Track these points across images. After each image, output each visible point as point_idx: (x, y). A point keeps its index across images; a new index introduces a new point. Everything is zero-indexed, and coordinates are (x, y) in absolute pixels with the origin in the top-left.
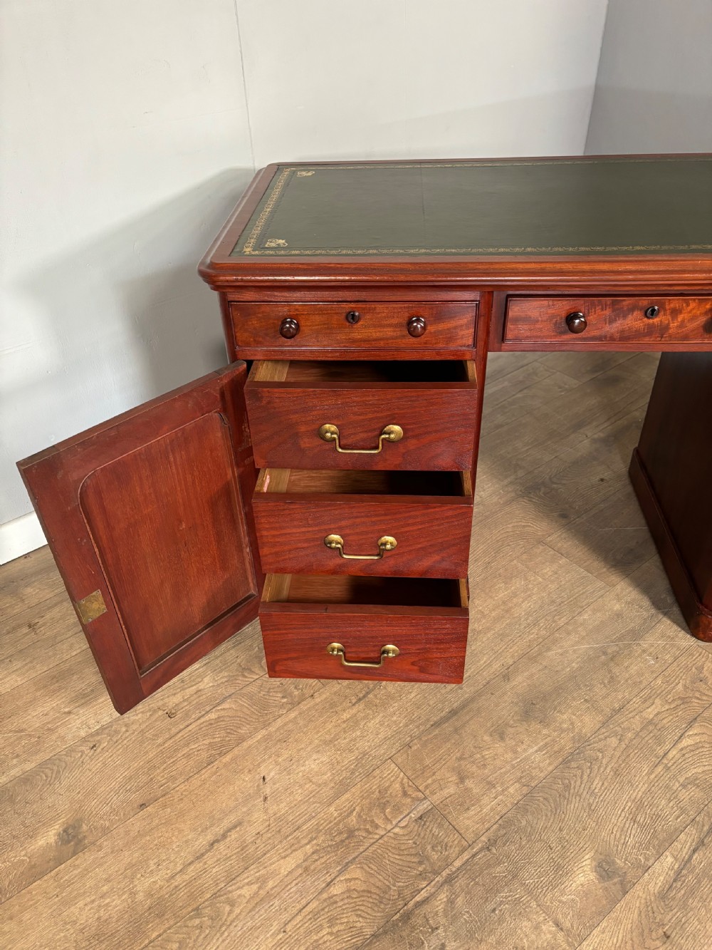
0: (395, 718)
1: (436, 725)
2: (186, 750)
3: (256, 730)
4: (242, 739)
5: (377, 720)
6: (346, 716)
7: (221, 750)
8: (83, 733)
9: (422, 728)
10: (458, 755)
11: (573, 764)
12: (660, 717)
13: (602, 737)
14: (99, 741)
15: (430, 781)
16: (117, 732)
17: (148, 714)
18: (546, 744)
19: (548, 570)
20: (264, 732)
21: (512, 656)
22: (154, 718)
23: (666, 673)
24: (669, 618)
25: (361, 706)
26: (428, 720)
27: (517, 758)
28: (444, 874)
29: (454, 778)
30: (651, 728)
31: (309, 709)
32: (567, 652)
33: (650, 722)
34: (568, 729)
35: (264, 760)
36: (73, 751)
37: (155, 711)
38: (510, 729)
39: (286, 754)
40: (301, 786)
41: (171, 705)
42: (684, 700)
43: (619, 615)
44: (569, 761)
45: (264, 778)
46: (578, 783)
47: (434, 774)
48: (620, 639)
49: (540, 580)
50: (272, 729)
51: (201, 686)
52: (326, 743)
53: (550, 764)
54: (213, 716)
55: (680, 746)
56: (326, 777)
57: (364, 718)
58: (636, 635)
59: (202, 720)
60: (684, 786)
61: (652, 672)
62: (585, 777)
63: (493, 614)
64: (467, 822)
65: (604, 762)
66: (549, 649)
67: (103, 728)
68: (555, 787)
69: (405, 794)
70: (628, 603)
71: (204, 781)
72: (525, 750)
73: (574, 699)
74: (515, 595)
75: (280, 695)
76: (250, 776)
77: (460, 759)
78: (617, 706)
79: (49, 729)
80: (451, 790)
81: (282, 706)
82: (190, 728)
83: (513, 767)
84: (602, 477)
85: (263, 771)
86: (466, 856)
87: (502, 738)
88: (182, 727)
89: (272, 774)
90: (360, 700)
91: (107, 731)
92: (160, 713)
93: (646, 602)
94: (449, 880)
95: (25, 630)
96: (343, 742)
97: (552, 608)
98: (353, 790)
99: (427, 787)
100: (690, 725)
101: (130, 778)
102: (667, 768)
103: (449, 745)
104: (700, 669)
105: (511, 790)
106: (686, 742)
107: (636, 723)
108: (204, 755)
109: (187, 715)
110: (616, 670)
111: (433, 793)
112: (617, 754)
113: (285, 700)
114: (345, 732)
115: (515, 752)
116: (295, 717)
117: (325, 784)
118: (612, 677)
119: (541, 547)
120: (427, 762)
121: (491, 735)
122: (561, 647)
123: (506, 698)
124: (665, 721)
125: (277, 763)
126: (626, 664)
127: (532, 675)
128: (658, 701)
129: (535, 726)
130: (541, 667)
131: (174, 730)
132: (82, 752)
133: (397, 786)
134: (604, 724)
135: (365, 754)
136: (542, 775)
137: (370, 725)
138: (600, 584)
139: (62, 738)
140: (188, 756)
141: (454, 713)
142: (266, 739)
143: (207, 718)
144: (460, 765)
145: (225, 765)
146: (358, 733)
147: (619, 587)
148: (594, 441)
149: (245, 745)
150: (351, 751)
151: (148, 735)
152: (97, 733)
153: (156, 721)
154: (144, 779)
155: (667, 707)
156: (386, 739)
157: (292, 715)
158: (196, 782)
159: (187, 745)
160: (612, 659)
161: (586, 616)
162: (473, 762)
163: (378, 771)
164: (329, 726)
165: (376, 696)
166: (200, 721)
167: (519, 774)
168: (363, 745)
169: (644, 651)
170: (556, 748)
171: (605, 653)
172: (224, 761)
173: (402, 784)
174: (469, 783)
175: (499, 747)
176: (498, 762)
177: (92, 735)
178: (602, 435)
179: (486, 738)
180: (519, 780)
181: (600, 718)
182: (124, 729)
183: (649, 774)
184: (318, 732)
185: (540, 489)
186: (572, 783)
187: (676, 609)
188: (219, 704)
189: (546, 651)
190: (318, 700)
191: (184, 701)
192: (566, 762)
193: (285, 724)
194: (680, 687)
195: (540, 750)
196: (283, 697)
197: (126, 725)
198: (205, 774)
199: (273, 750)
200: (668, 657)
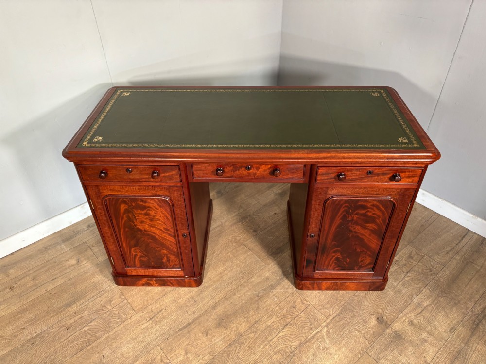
0: (164, 327)
1: (181, 330)
2: (72, 344)
3: (104, 334)
4: (97, 339)
5: (156, 328)
6: (143, 327)
7: (87, 343)
8: (29, 338)
9: (174, 331)
10: (187, 343)
11: (233, 346)
12: (273, 324)
13: (247, 333)
14: (36, 341)
15: (173, 355)
16: (43, 337)
17: (58, 328)
18: (224, 337)
19: (242, 258)
20: (107, 335)
21: (219, 298)
22: (60, 330)
23: (281, 305)
24: (288, 279)
25: (151, 322)
26: (177, 328)
27: (211, 343)
29: (184, 353)
30: (269, 329)
31: (128, 324)
32: (241, 296)
33: (269, 326)
34: (235, 330)
35: (105, 348)
36: (24, 345)
37: (61, 327)
38: (211, 331)
39: (115, 345)
40: (119, 359)
41: (69, 324)
42: (285, 316)
43: (267, 278)
44: (232, 344)
45: (104, 356)
46: (233, 353)
47: (175, 351)
48: (265, 289)
49: (238, 262)
50: (111, 334)
51: (83, 315)
52: (133, 339)
53: (224, 346)
54: (86, 328)
55: (278, 336)
56: (130, 354)
57: (151, 327)
58: (273, 287)
59: (82, 330)
60: (275, 353)
61: (275, 304)
62: (237, 351)
63: (215, 279)
65: (246, 344)
66: (235, 295)
67: (38, 335)
68: (224, 355)
69: (162, 360)
70: (272, 273)
71: (78, 358)
72: (215, 340)
73: (240, 317)
74: (226, 269)
75: (117, 318)
76: (98, 355)
77: (188, 344)
78: (257, 320)
79: (14, 336)
80: (181, 358)
81: (117, 323)
82: (75, 335)
83: (208, 348)
84: (275, 212)
85: (104, 352)
87: (207, 335)
88: (72, 334)
89: (108, 354)
90: (151, 319)
91: (39, 337)
92: (63, 328)
93: (280, 272)
95: (8, 290)
96: (140, 339)
97: (240, 275)
98: (140, 360)
99: (171, 358)
100: (284, 327)
101: (47, 357)
102: (271, 346)
103: (184, 339)
104: (295, 302)
105: (206, 358)
106: (281, 334)
107: (263, 327)
108: (80, 346)
109: (75, 328)
110: (260, 304)
111: (173, 360)
112: (252, 340)
113: (118, 320)
114: (142, 334)
115: (211, 341)
116: (122, 328)
117: (130, 357)
118: (258, 307)
119: (242, 246)
121: (203, 334)
122: (240, 294)
123: (212, 317)
124: (275, 326)
125: (110, 349)
126: (265, 301)
127: (225, 307)
128: (274, 317)
129: (222, 329)
130: (230, 303)
131: (68, 335)
132: (28, 346)
133: (159, 357)
134: (250, 328)
135: (148, 343)
136: (220, 350)
137: (153, 330)
138: (263, 264)
139: (20, 340)
140: (72, 347)
141: (189, 324)
142: (107, 338)
143: (83, 329)
144: (187, 348)
145: (88, 350)
146: (147, 334)
147: (270, 265)
148: (276, 194)
149: (98, 341)
150: (142, 342)
151: (57, 338)
152: (35, 337)
153: (61, 331)
154: (53, 357)
155: (277, 320)
156: (158, 336)
157: (121, 327)
158: (74, 358)
159: (73, 342)
160: (260, 299)
161: (253, 279)
162: (193, 346)
163: (152, 351)
164: (135, 331)
165: (157, 318)
166: (80, 331)
167: (210, 350)
168: (148, 340)
169: (274, 295)
170: (228, 339)
171: (258, 296)
172: (88, 349)
173: (161, 356)
174: (189, 355)
175: (205, 339)
176: (203, 346)
177: (32, 338)
178: (280, 191)
179: (200, 335)
180: (209, 353)
181: (249, 325)
182: (47, 335)
183: (263, 348)
184: (131, 334)
185: (247, 218)
186: (231, 353)
187: (292, 275)
188: (90, 323)
189: (233, 295)
190: (132, 320)
191: (75, 322)
192: (230, 345)
193: (117, 331)
194: (285, 311)
195: (221, 340)
196: (118, 319)
197: (48, 334)
198: (79, 355)
199: (110, 343)
200: (283, 297)
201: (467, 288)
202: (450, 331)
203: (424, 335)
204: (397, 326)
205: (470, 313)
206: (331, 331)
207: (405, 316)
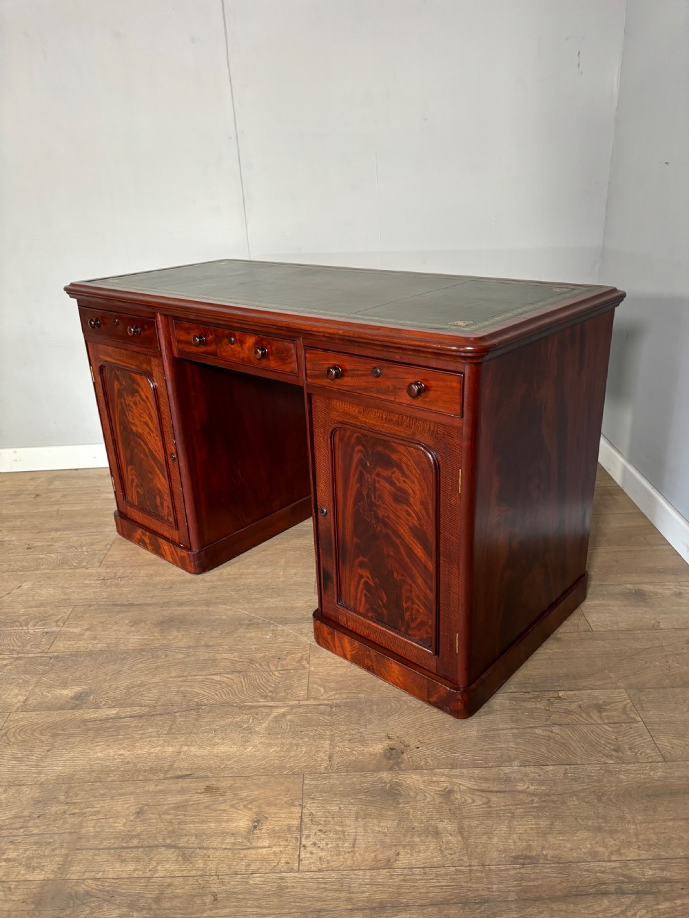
0: (104, 593)
1: (115, 605)
2: (14, 563)
3: (48, 569)
4: (37, 570)
5: (96, 590)
6: (87, 582)
7: (25, 569)
9: (108, 603)
10: (103, 621)
11: (144, 653)
12: (224, 660)
13: (179, 651)
15: (74, 622)
16: (3, 544)
17: (23, 544)
18: (147, 639)
19: (293, 571)
20: (49, 571)
21: (200, 598)
22: (22, 546)
23: (266, 646)
25: (100, 582)
26: (115, 601)
27: (124, 636)
28: (20, 655)
29: (86, 627)
30: (210, 662)
31: (78, 572)
32: (231, 610)
33: (214, 660)
34: (169, 639)
35: (31, 581)
37: (26, 544)
38: (143, 624)
39: (42, 583)
40: (27, 596)
41: (35, 545)
42: (251, 661)
43: (294, 609)
44: (144, 651)
45: (20, 587)
46: (132, 661)
47: (81, 621)
48: (271, 619)
49: (281, 573)
50: (53, 572)
51: (56, 544)
52: (63, 587)
53: (134, 646)
54: (42, 556)
55: (210, 677)
56: (41, 598)
57: (93, 587)
58: (284, 621)
60: (178, 692)
61: (259, 641)
62: (140, 660)
63: (227, 577)
64: (61, 645)
65: (160, 661)
66: (225, 604)
68: (120, 656)
69: (57, 621)
72: (133, 635)
73: (195, 630)
74: (254, 574)
75: (77, 561)
76: (17, 583)
77: (101, 622)
78: (211, 644)
80: (77, 631)
81: (71, 566)
83: (116, 638)
85: (25, 584)
86: (39, 655)
87: (133, 626)
88: (26, 554)
89: (26, 587)
90: (103, 579)
92: (27, 546)
94: (19, 658)
95: (34, 496)
96: (69, 591)
97: (262, 588)
98: (42, 609)
99: (69, 624)
100: (232, 673)
102: (184, 681)
103: (106, 615)
104: (289, 654)
105: (99, 645)
106: (216, 678)
107: (206, 656)
108: (16, 568)
109: (34, 551)
110: (241, 630)
111: (68, 627)
112: (172, 662)
113: (75, 564)
114: (77, 587)
115: (128, 634)
116: (68, 573)
117: (37, 601)
118: (232, 632)
120: (86, 616)
121: (130, 622)
122: (233, 606)
123: (165, 612)
124: (222, 663)
125: (34, 584)
126: (251, 631)
127: (195, 610)
128: (236, 654)
129: (156, 629)
130: (206, 609)
131: (21, 554)
133: (60, 617)
134: (189, 647)
135: (69, 599)
136: (123, 648)
137: (90, 590)
140: (10, 565)
141: (132, 605)
142: (46, 574)
143: (39, 556)
144: (97, 625)
145: (17, 575)
146: (80, 591)
149: (35, 572)
150: (66, 595)
151: (11, 551)
153: (21, 548)
155: (236, 659)
156: (86, 598)
157: (68, 571)
159: (17, 561)
160: (249, 625)
161: (272, 600)
162: (104, 627)
163: (62, 608)
164: (74, 582)
165: (112, 582)
166: (35, 556)
167: (114, 642)
168: (74, 596)
169: (274, 630)
170: (148, 643)
171: (250, 620)
172: (19, 573)
173: (63, 617)
174: (88, 633)
175: (125, 628)
176: (113, 633)
179: (127, 621)
180: (109, 644)
181: (192, 644)
182: (7, 545)
184: (67, 582)
186: (130, 659)
188: (51, 553)
189: (223, 604)
190: (87, 571)
191: (42, 546)
192: (142, 650)
193: (60, 573)
194: (261, 655)
195: (140, 639)
196: (77, 563)
197: (9, 544)
198: (5, 574)
199: (41, 579)
200: (281, 639)
201: (670, 824)
202: (516, 858)
203: (446, 825)
204: (412, 780)
205: (618, 864)
206: (289, 717)
207: (450, 776)
